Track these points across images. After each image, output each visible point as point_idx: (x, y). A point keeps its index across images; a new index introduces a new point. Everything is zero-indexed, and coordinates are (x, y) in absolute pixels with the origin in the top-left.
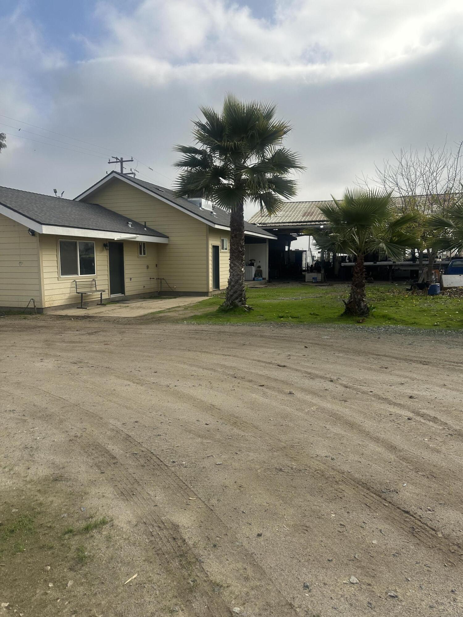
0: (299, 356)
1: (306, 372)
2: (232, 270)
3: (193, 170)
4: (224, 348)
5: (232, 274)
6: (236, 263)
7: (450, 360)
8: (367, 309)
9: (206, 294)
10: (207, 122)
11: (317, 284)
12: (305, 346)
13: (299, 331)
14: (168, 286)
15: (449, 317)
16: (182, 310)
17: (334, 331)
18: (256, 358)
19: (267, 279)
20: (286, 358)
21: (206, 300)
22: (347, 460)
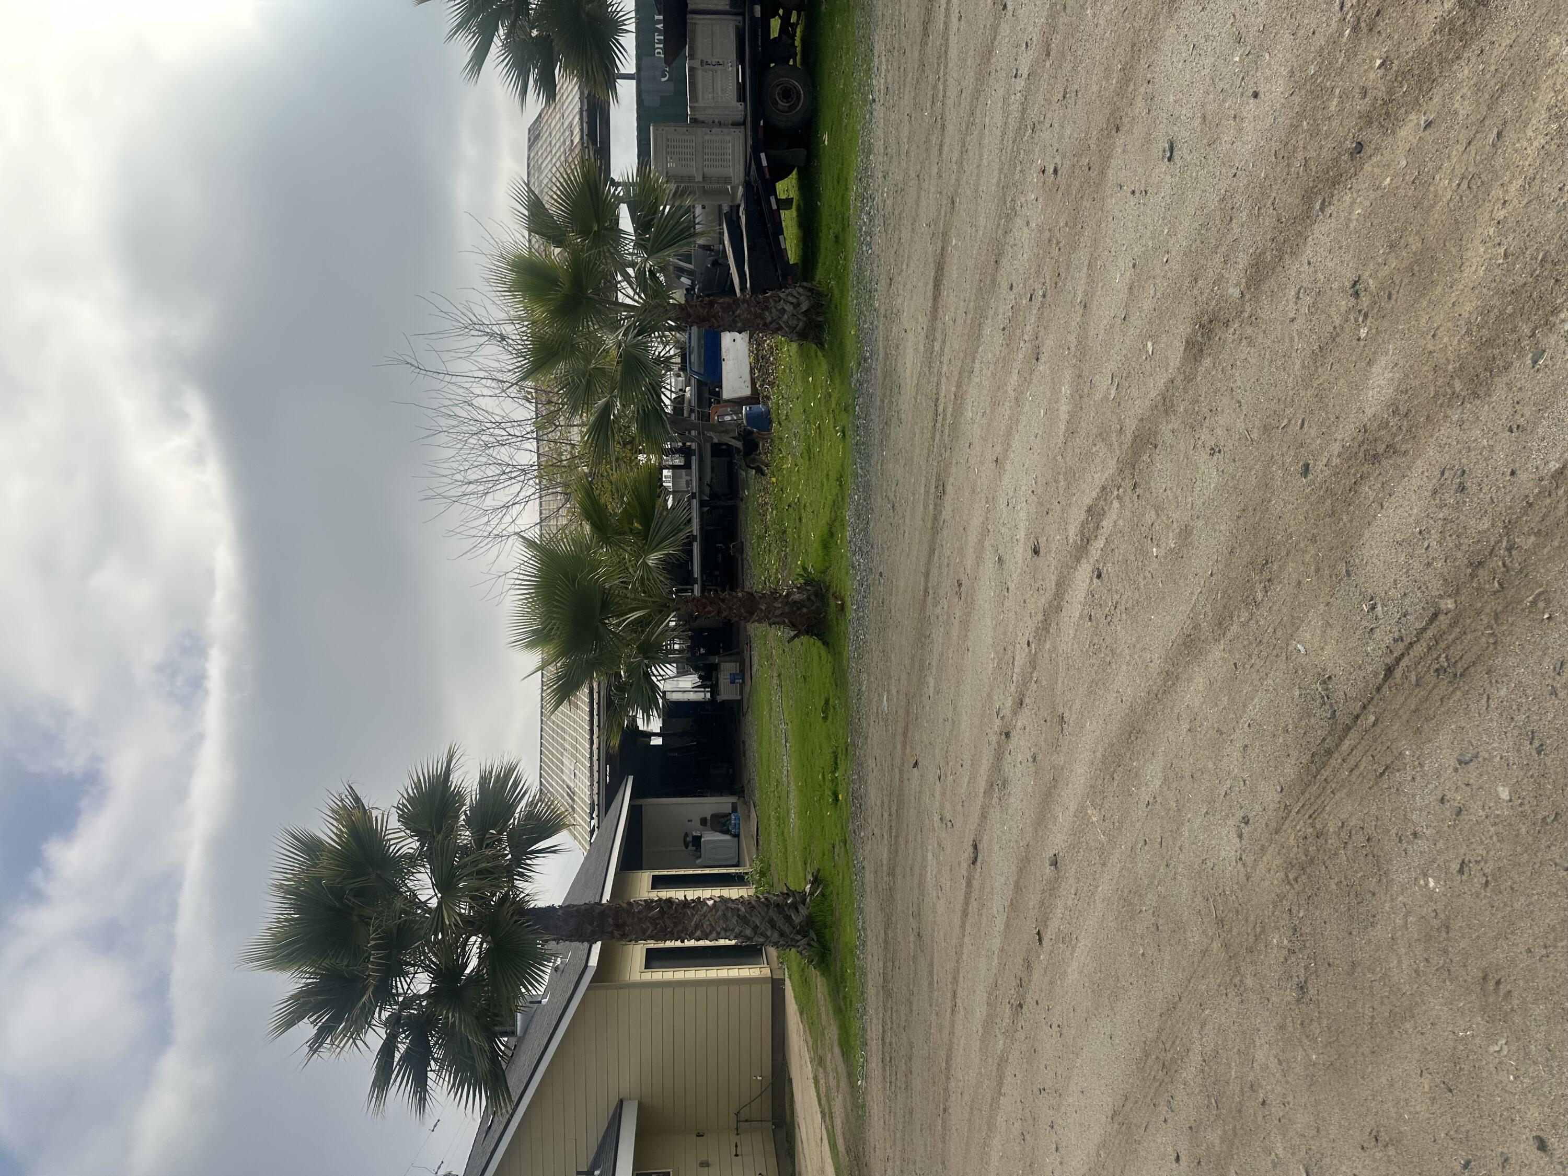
0: (943, 794)
1: (988, 792)
2: (711, 932)
3: (438, 1053)
4: (931, 998)
5: (723, 934)
6: (693, 923)
7: (930, 428)
8: (809, 585)
9: (777, 986)
10: (312, 1023)
11: (747, 675)
12: (914, 767)
13: (871, 763)
14: (758, 1100)
15: (823, 401)
16: (827, 1077)
17: (869, 674)
18: (957, 921)
19: (734, 799)
20: (949, 830)
21: (794, 990)
22: (1244, 781)
